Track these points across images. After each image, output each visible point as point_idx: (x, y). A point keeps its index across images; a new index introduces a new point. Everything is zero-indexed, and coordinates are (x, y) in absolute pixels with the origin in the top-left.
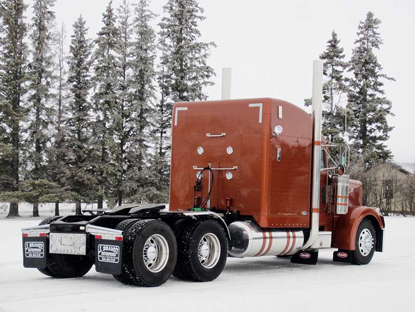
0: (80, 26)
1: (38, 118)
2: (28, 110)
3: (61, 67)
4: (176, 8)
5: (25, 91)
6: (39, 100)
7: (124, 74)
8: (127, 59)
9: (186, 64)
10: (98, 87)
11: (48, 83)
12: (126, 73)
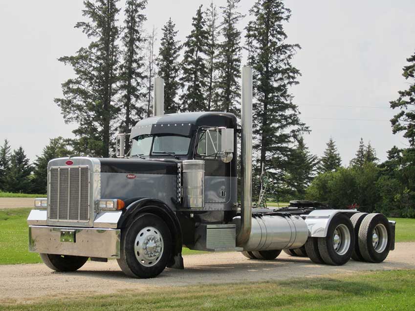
0: (169, 29)
1: (128, 118)
2: (119, 110)
3: (151, 68)
4: (263, 11)
5: (116, 92)
6: (129, 99)
7: (211, 76)
8: (214, 61)
9: (272, 66)
10: (186, 88)
11: (138, 84)
12: (213, 75)
